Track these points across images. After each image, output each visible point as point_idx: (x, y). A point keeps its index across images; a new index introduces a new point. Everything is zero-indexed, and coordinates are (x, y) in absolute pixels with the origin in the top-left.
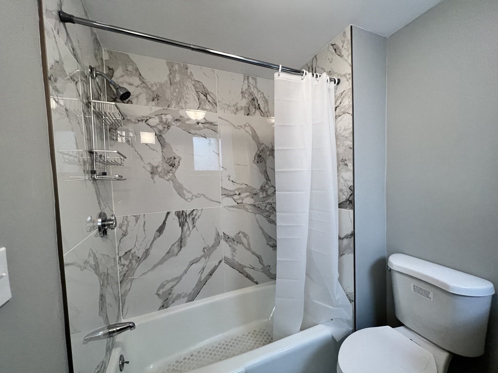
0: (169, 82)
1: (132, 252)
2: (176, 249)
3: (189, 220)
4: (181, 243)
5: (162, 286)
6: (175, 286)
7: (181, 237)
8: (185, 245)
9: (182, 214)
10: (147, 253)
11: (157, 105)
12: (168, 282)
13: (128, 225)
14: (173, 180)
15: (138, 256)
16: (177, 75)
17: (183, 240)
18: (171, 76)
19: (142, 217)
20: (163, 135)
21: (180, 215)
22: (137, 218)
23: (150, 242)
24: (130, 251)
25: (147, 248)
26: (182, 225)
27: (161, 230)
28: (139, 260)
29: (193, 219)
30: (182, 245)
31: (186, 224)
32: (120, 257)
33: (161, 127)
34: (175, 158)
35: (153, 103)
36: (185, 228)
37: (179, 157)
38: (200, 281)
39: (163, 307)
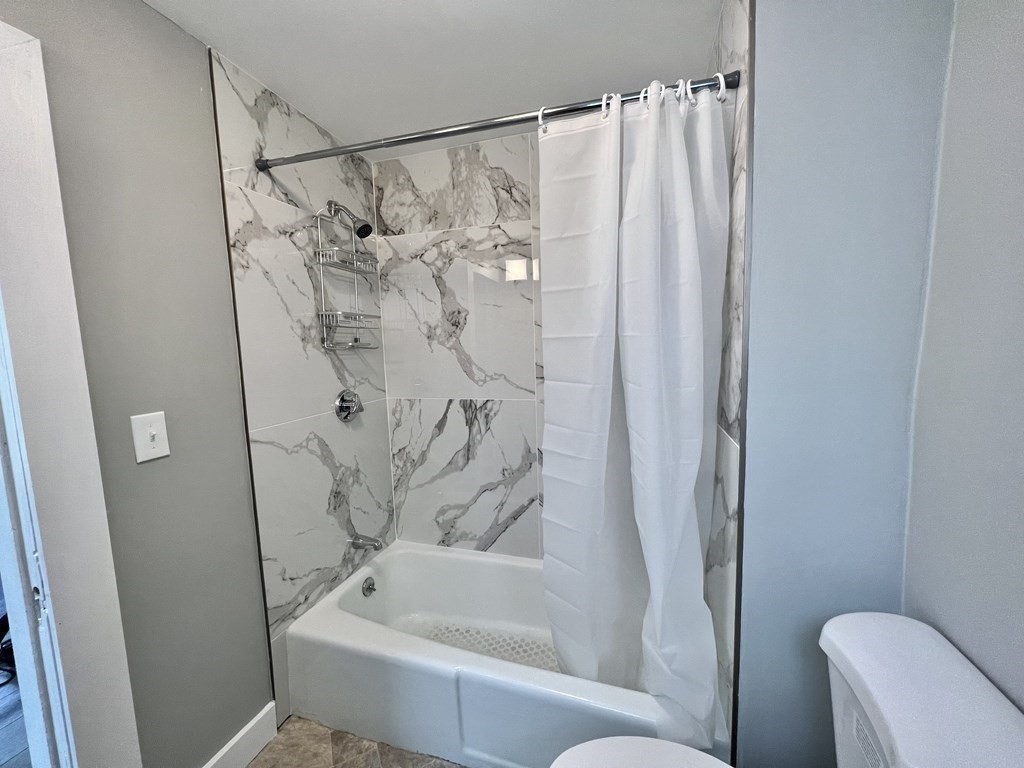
0: (451, 184)
1: (407, 450)
2: (461, 461)
3: (481, 417)
4: (468, 451)
5: (442, 512)
6: (459, 517)
7: (468, 442)
8: (474, 458)
9: (470, 406)
10: (423, 455)
11: (435, 228)
12: (450, 508)
13: (401, 411)
14: (457, 348)
15: (414, 458)
16: (463, 168)
17: (471, 449)
18: (454, 173)
19: (417, 403)
20: (443, 276)
21: (467, 406)
22: (412, 404)
23: (427, 442)
24: (404, 448)
25: (424, 449)
26: (470, 423)
27: (440, 426)
28: (415, 465)
29: (487, 416)
30: (470, 456)
31: (476, 422)
32: (394, 455)
33: (439, 264)
34: (459, 312)
35: (430, 226)
36: (475, 429)
37: (466, 311)
38: (496, 523)
39: (443, 542)
